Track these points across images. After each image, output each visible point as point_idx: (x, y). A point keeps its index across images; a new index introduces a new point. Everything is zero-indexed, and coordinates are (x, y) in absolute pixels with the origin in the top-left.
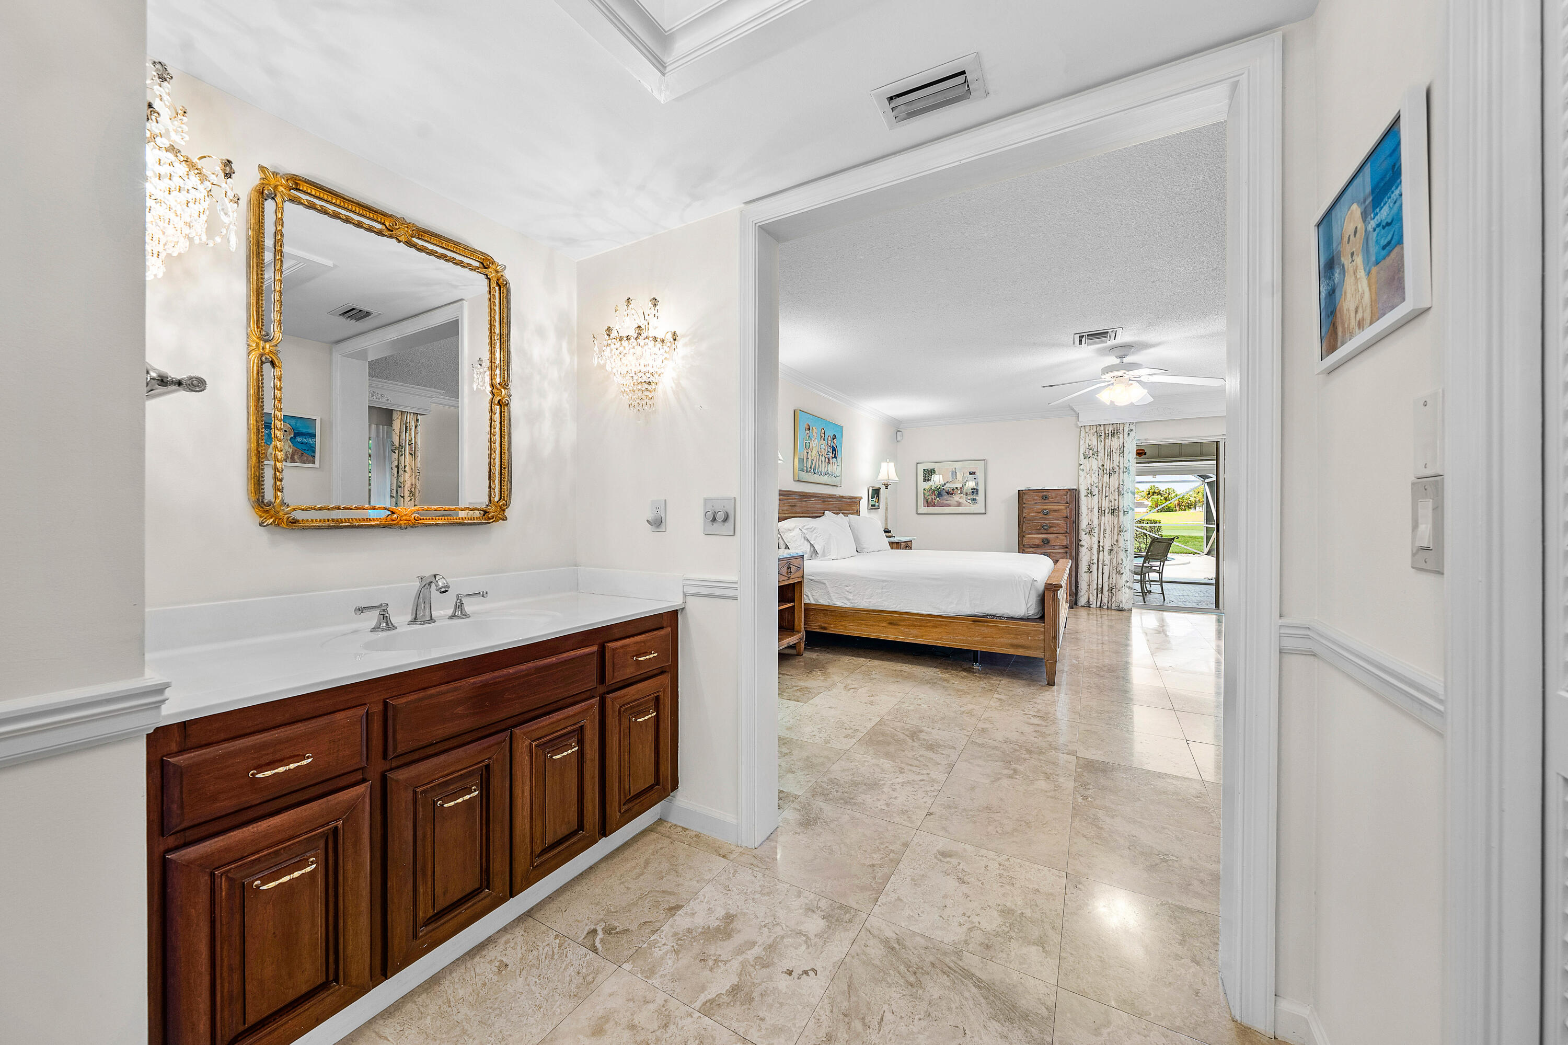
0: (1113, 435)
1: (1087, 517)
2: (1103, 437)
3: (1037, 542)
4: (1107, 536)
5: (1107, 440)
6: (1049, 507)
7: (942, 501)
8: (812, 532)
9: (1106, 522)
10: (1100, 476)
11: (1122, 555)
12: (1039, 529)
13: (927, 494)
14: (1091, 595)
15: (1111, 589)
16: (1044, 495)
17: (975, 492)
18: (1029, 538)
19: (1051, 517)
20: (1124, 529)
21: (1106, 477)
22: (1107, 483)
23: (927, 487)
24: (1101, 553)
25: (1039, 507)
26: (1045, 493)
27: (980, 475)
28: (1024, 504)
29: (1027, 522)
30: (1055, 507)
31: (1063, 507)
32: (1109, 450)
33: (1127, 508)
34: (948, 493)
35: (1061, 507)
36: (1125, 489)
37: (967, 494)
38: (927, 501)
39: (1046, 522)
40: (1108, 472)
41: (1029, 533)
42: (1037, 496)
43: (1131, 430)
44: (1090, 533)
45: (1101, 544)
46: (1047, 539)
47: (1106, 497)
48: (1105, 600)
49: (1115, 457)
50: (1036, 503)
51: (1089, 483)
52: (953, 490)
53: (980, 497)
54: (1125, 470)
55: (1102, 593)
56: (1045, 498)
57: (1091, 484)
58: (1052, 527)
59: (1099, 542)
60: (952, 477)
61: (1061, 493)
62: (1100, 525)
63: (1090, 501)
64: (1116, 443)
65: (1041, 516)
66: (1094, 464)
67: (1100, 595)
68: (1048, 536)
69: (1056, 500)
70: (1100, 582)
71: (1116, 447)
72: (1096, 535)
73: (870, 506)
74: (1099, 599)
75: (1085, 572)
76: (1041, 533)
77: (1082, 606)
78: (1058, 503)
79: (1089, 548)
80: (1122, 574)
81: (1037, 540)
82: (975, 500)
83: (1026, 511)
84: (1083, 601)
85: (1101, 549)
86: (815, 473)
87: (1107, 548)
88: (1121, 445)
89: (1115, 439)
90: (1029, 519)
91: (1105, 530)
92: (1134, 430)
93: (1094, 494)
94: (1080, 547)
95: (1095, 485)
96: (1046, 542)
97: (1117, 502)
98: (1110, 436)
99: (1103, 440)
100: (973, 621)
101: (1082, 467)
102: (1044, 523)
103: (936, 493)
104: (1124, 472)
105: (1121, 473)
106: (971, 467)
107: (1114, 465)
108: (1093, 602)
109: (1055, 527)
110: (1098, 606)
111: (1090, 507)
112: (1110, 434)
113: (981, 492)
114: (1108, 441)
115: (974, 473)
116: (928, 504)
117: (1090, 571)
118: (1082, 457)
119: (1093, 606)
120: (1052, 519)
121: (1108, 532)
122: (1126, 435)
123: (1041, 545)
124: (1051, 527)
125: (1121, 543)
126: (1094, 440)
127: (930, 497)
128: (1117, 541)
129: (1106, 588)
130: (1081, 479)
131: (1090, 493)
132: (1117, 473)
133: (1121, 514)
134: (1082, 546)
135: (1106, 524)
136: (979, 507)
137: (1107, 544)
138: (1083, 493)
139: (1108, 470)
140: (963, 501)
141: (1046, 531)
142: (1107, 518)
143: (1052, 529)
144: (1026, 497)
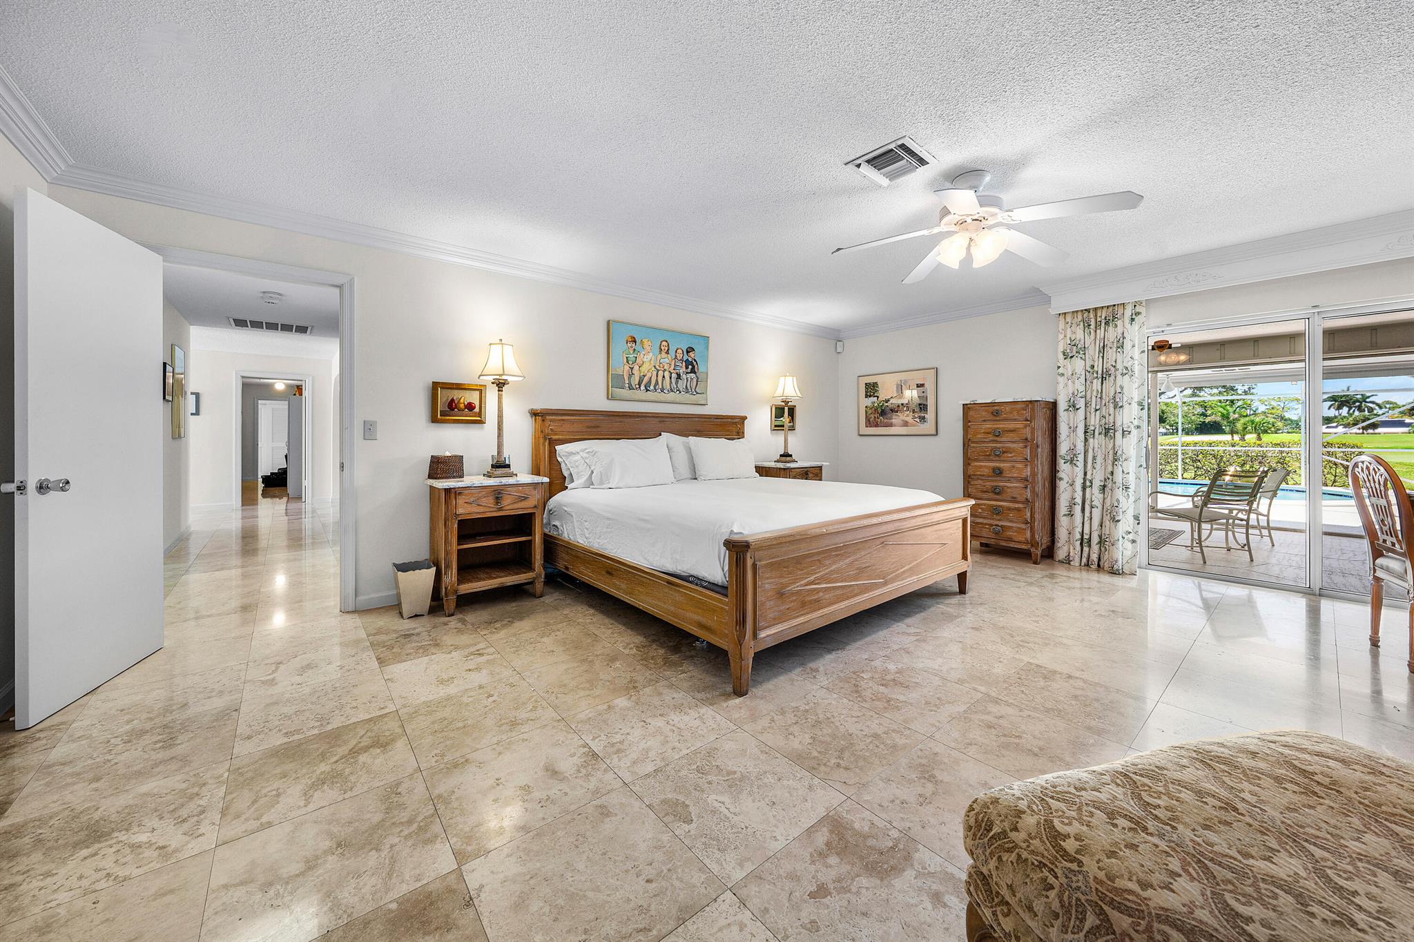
0: (1107, 323)
1: (1068, 439)
2: (1093, 327)
3: (986, 472)
4: (1098, 466)
5: (1098, 331)
6: (1002, 425)
7: (886, 421)
8: (593, 456)
9: (1096, 446)
10: (1088, 382)
11: (1119, 494)
12: (989, 455)
13: (870, 412)
14: (1071, 546)
15: (1101, 542)
16: (995, 410)
17: (923, 407)
18: (976, 466)
19: (1003, 439)
20: (1124, 457)
21: (1097, 384)
22: (1098, 391)
23: (869, 404)
24: (1088, 490)
25: (988, 425)
26: (996, 408)
27: (930, 387)
28: (970, 422)
29: (972, 445)
30: (1011, 425)
31: (1022, 426)
32: (1102, 344)
33: (1129, 427)
34: (892, 410)
35: (1019, 425)
36: (1125, 399)
37: (914, 411)
38: (869, 421)
39: (999, 445)
40: (1100, 376)
41: (976, 460)
42: (987, 411)
43: (1138, 314)
44: (1072, 461)
45: (1089, 477)
46: (999, 469)
47: (1096, 410)
48: (1094, 557)
49: (1111, 354)
50: (984, 421)
51: (1071, 392)
52: (898, 406)
53: (930, 416)
54: (1125, 371)
55: (1090, 546)
56: (996, 414)
57: (1073, 394)
58: (1006, 452)
59: (1085, 474)
60: (897, 391)
61: (1019, 406)
62: (1086, 452)
63: (1072, 416)
64: (1112, 334)
65: (991, 437)
66: (1078, 365)
67: (1086, 549)
68: (1002, 465)
69: (1011, 416)
70: (1087, 530)
71: (1111, 340)
72: (1080, 464)
73: (773, 426)
74: (1085, 554)
75: (1065, 515)
76: (992, 461)
77: (1059, 561)
78: (1015, 420)
79: (1070, 481)
80: (1118, 521)
81: (986, 470)
82: (924, 418)
83: (971, 431)
84: (1061, 554)
85: (1088, 483)
86: (647, 390)
87: (1097, 483)
88: (1120, 336)
89: (1111, 328)
90: (977, 443)
91: (1094, 458)
92: (1144, 314)
93: (1078, 407)
94: (1058, 481)
95: (1080, 395)
96: (998, 472)
97: (1111, 417)
98: (1103, 324)
99: (1092, 332)
100: (668, 583)
101: (1061, 371)
102: (995, 447)
103: (880, 410)
104: (1123, 375)
105: (1119, 377)
106: (918, 377)
107: (1109, 365)
108: (1074, 558)
109: (1011, 453)
110: (1083, 564)
111: (1072, 425)
112: (1103, 321)
113: (931, 408)
114: (1101, 333)
115: (922, 385)
116: (869, 423)
117: (1070, 514)
118: (1061, 356)
119: (1076, 563)
120: (1007, 442)
121: (1099, 460)
122: (1127, 319)
123: (992, 476)
124: (1004, 452)
125: (1119, 477)
126: (1080, 333)
127: (872, 416)
128: (1112, 473)
129: (1095, 539)
130: (1061, 386)
131: (1073, 406)
132: (1113, 377)
133: (1119, 435)
134: (1061, 479)
135: (1096, 449)
136: (928, 427)
137: (1098, 479)
138: (1062, 406)
139: (1100, 372)
140: (909, 419)
141: (997, 458)
142: (1097, 442)
143: (1006, 454)
144: (971, 413)
